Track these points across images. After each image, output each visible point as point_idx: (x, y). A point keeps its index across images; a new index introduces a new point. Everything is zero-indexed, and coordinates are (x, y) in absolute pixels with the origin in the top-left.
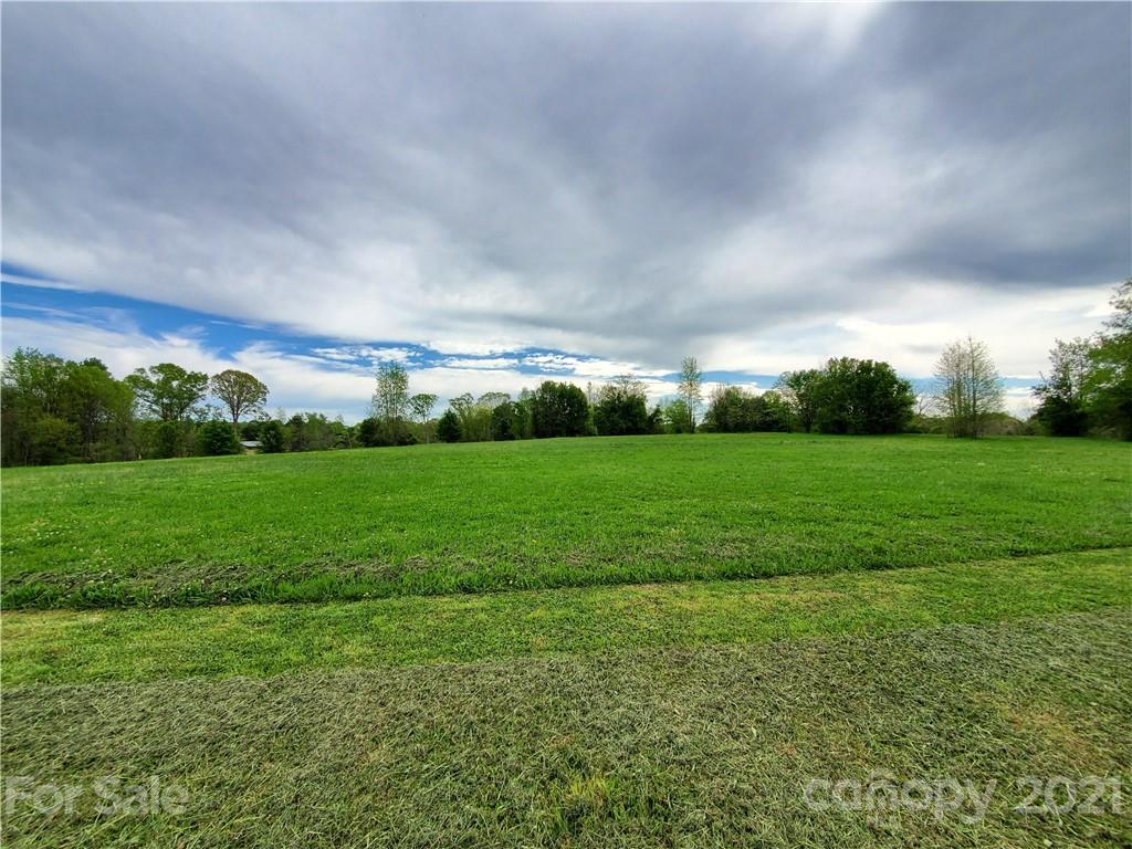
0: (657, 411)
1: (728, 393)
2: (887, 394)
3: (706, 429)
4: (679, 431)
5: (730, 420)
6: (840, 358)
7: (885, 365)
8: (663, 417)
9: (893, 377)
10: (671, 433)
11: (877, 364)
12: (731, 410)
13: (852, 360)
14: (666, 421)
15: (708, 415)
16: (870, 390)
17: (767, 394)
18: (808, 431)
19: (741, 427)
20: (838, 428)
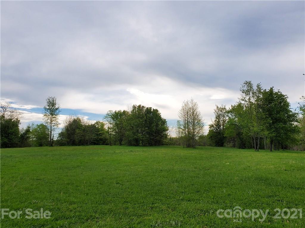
0: (28, 131)
1: (75, 121)
2: (157, 125)
3: (60, 143)
4: (41, 145)
5: (77, 138)
6: (138, 105)
7: (157, 111)
8: (31, 135)
9: (160, 117)
10: (36, 146)
11: (153, 109)
12: (77, 131)
13: (143, 106)
14: (33, 138)
15: (61, 135)
16: (151, 123)
17: (97, 123)
18: (121, 144)
19: (82, 142)
20: (135, 143)
